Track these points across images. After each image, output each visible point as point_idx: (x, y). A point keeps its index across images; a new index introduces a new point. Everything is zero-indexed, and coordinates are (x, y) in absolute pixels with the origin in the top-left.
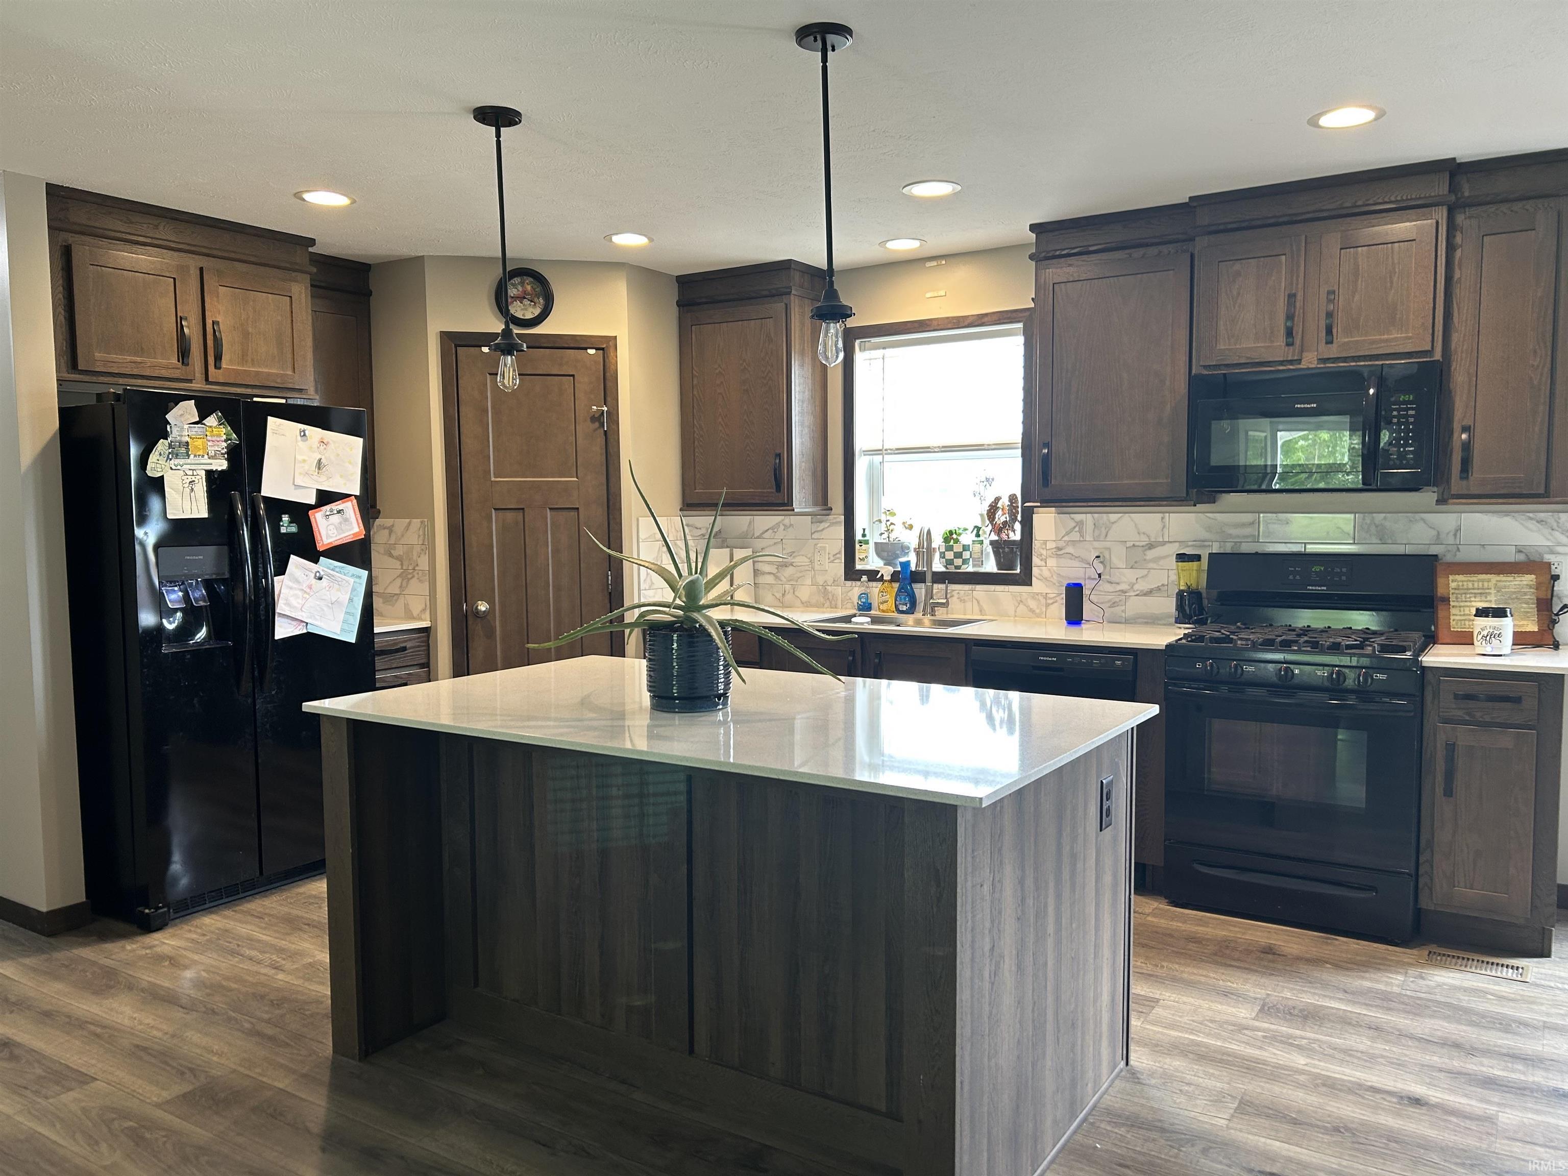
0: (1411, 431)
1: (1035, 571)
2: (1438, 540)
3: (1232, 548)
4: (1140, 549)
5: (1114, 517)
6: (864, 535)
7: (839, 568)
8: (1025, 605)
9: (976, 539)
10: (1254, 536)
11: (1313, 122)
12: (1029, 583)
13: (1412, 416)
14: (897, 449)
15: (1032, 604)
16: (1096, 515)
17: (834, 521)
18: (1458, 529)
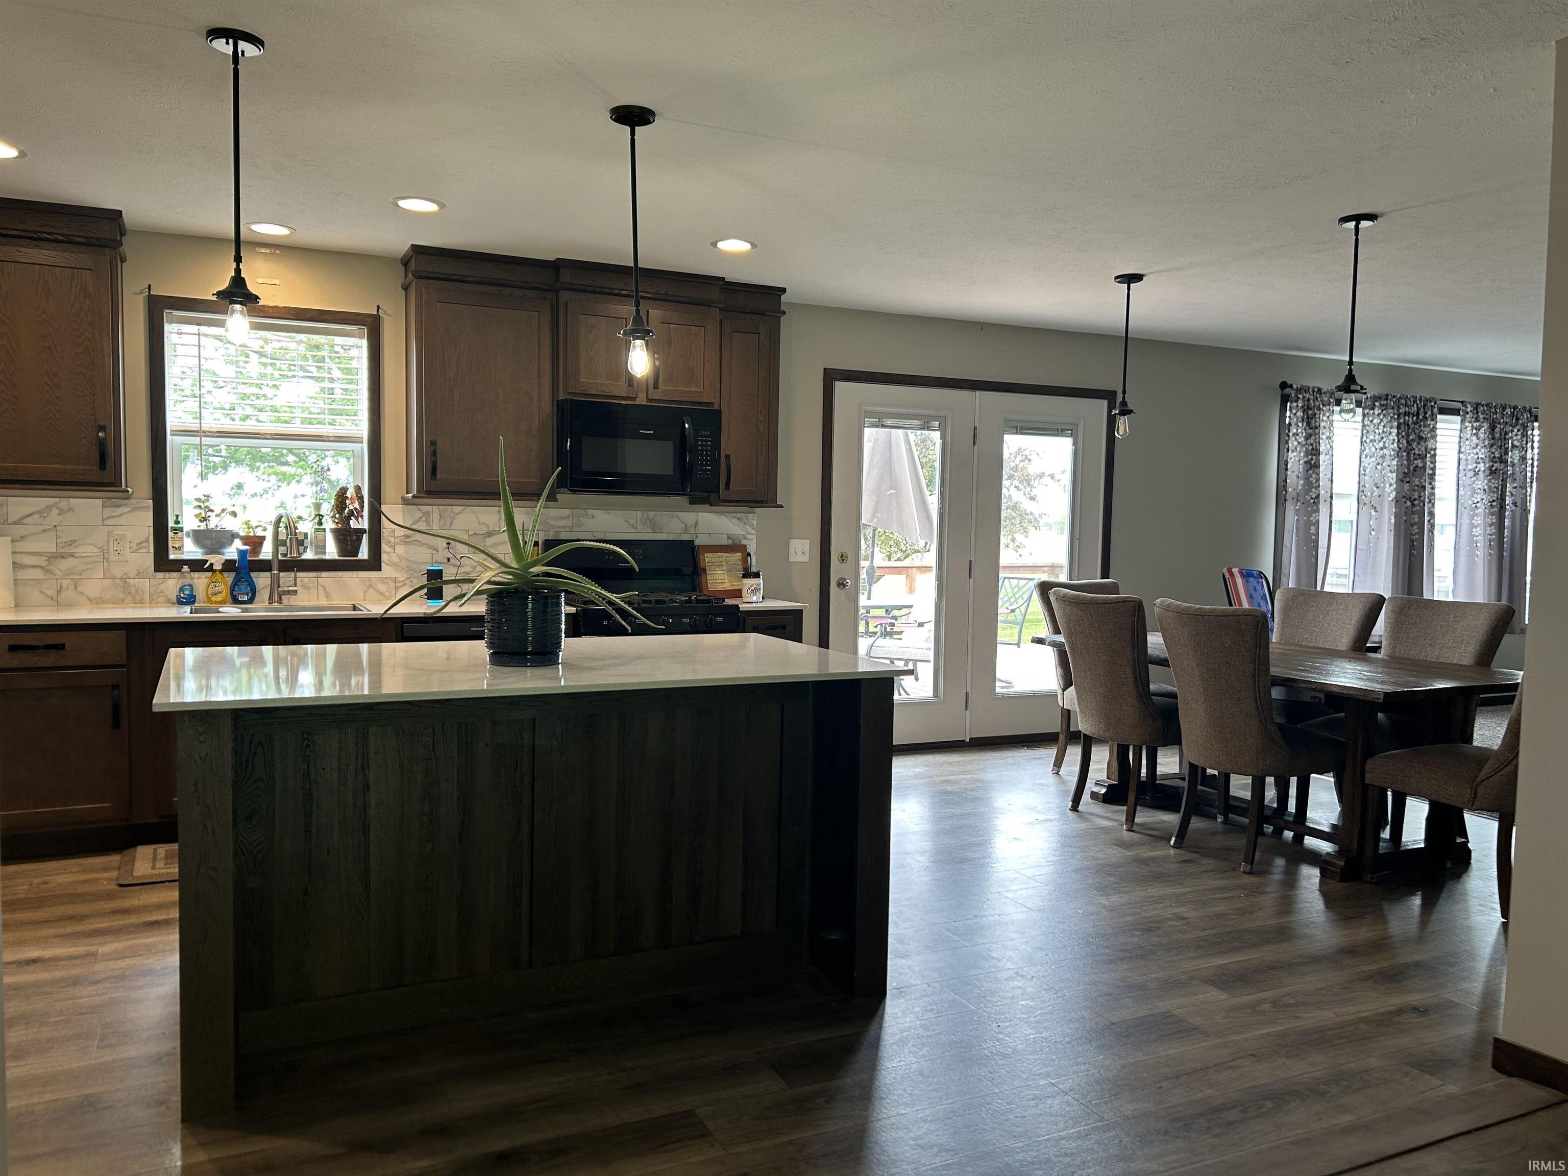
0: (709, 455)
1: (384, 557)
2: (686, 530)
3: (554, 535)
4: (481, 536)
5: (457, 509)
6: (177, 522)
7: (147, 558)
8: (374, 589)
9: (318, 527)
10: (569, 526)
11: (714, 245)
12: (379, 569)
13: (709, 446)
14: (218, 432)
15: (382, 588)
16: (441, 507)
17: (138, 505)
18: (697, 523)
